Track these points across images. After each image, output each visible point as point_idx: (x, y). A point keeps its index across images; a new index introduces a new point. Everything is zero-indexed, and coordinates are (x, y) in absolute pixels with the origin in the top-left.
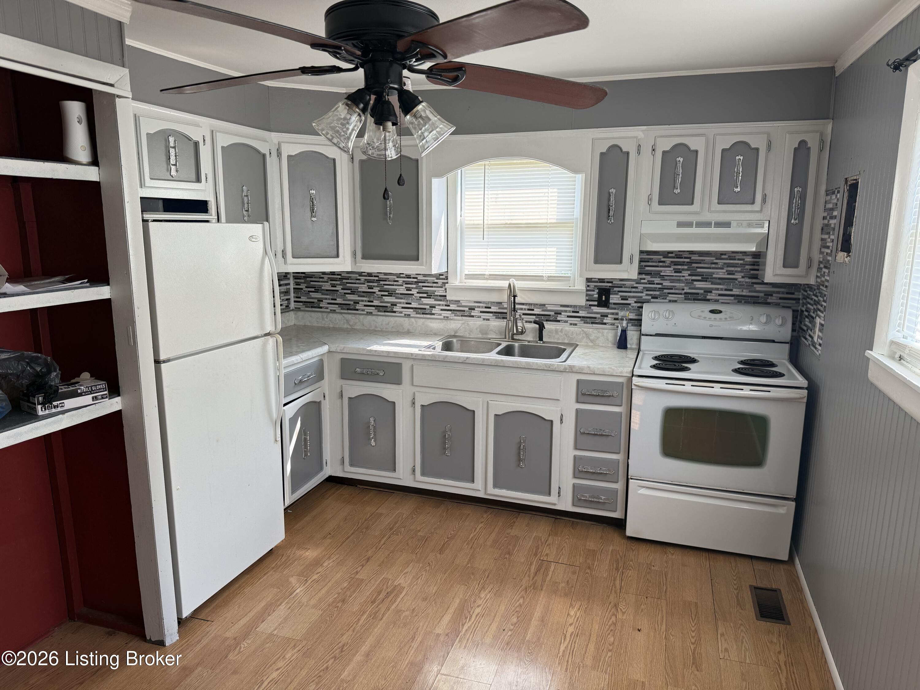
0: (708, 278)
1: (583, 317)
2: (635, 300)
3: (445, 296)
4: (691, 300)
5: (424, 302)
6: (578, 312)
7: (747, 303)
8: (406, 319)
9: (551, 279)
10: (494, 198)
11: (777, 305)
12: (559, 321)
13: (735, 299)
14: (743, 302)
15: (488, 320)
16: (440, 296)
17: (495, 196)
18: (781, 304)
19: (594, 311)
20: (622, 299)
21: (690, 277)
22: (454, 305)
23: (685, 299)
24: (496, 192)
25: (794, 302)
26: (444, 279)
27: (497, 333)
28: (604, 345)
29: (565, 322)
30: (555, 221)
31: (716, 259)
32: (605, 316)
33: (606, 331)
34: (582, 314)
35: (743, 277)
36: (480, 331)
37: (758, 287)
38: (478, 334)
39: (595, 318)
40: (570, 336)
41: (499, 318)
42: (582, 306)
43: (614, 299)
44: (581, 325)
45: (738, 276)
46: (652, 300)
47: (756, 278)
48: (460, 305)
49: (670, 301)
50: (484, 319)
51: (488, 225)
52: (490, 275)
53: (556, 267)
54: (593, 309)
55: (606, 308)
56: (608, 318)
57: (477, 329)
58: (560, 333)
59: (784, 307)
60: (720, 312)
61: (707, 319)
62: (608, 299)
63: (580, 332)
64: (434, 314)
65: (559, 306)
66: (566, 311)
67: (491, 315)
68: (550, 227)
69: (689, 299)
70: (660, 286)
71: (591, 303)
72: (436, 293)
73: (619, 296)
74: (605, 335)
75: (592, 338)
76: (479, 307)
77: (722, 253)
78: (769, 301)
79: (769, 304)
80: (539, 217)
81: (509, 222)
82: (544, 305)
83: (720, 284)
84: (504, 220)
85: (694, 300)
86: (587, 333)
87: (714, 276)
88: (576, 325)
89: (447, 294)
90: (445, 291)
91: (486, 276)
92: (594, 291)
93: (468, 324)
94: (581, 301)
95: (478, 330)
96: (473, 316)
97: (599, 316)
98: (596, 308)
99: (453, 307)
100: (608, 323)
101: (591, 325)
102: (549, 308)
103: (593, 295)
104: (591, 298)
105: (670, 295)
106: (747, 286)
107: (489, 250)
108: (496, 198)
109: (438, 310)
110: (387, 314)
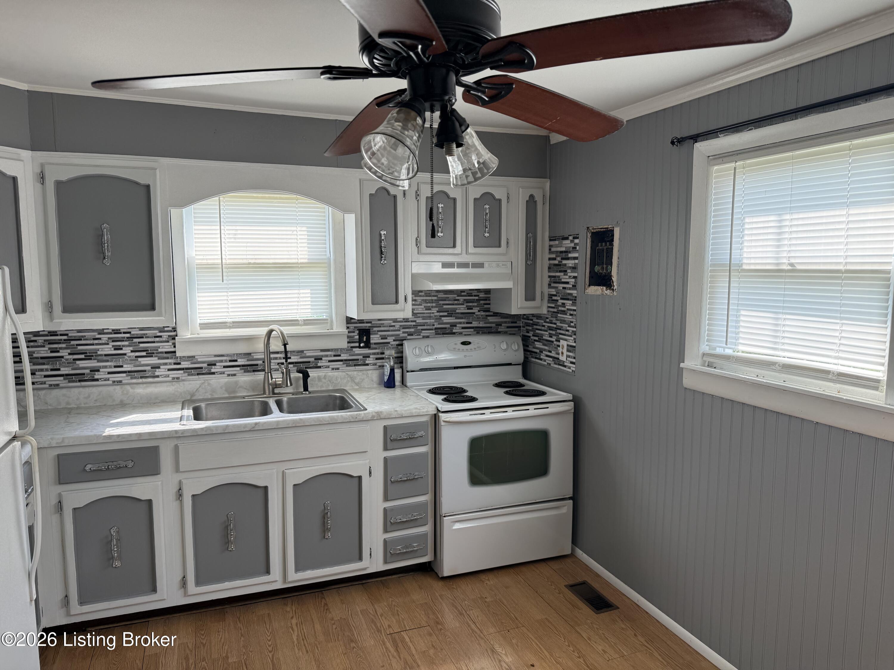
0: (452, 314)
1: (346, 360)
2: (394, 338)
3: (175, 352)
4: (441, 335)
5: (142, 363)
6: (340, 356)
7: (484, 333)
8: (118, 387)
9: (307, 322)
10: (232, 234)
11: (505, 333)
12: (320, 367)
13: (474, 331)
14: (481, 332)
15: (234, 375)
16: (166, 353)
17: (234, 232)
18: (508, 332)
19: (356, 352)
20: (382, 339)
21: (438, 314)
22: (186, 363)
23: (436, 334)
24: (234, 228)
25: (517, 329)
26: (171, 331)
27: (248, 390)
28: (369, 386)
29: (326, 367)
30: (306, 261)
31: (458, 296)
32: (367, 356)
33: (370, 372)
34: (344, 357)
35: (479, 311)
36: (226, 390)
37: (491, 319)
38: (223, 394)
39: (358, 360)
40: (335, 382)
41: (248, 371)
42: (344, 349)
43: (375, 339)
44: (343, 368)
45: (475, 310)
46: (409, 337)
47: (489, 311)
48: (195, 361)
49: (424, 337)
50: (229, 375)
51: (226, 264)
52: (233, 322)
53: (312, 309)
54: (354, 351)
55: (368, 349)
56: (370, 359)
57: (221, 388)
58: (323, 380)
59: (510, 334)
60: (469, 343)
61: (461, 350)
62: (368, 339)
63: (345, 375)
64: (158, 377)
65: (319, 351)
66: (327, 356)
67: (238, 369)
68: (301, 267)
69: (439, 334)
70: (414, 323)
71: (353, 345)
72: (160, 350)
73: (378, 336)
74: (369, 376)
75: (357, 381)
76: (221, 361)
77: (462, 291)
78: (499, 330)
79: (499, 332)
80: (288, 257)
81: (252, 261)
82: (302, 351)
83: (462, 318)
84: (247, 259)
85: (443, 334)
86: (352, 376)
87: (457, 311)
88: (338, 369)
89: (177, 349)
90: (173, 347)
91: (228, 324)
92: (354, 332)
93: (209, 384)
94: (343, 344)
95: (224, 389)
96: (213, 373)
97: (361, 357)
98: (358, 349)
99: (185, 364)
100: (370, 364)
101: (354, 368)
102: (308, 354)
103: (353, 337)
104: (352, 340)
105: (423, 331)
106: (482, 318)
107: (230, 294)
108: (235, 234)
109: (164, 370)
110: (83, 383)
